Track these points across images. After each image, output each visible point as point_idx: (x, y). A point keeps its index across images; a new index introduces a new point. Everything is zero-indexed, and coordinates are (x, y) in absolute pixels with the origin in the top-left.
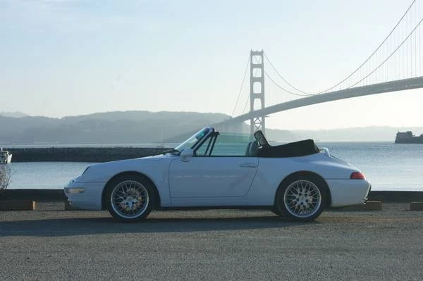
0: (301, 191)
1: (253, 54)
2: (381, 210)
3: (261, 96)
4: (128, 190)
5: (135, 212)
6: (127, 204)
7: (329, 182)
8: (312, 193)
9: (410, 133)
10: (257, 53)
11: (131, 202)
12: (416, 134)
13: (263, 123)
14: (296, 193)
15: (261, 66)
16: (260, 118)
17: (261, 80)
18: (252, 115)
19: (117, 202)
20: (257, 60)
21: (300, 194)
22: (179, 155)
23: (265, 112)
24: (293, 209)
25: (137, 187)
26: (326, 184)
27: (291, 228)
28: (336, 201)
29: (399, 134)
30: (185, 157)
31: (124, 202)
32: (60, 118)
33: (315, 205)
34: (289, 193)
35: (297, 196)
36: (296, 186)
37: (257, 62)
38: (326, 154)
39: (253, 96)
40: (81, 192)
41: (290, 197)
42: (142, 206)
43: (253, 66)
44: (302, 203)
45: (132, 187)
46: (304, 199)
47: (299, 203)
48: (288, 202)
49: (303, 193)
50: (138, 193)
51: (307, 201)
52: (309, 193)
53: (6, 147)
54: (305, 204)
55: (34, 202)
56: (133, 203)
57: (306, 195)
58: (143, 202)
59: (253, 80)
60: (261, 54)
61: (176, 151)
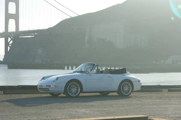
40: (56, 87)
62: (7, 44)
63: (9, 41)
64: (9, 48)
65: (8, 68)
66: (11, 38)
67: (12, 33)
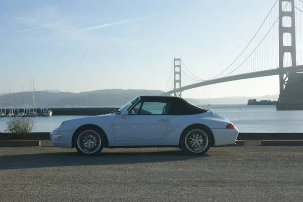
0: (196, 136)
1: (175, 60)
2: (244, 145)
3: (180, 81)
4: (88, 136)
5: (93, 149)
6: (88, 144)
7: (213, 130)
8: (203, 137)
9: (255, 100)
10: (177, 60)
11: (90, 143)
12: (258, 100)
13: (180, 95)
14: (193, 138)
15: (179, 66)
16: (179, 93)
17: (180, 73)
18: (175, 91)
19: (81, 143)
20: (177, 63)
21: (195, 138)
22: (120, 114)
23: (182, 89)
24: (191, 147)
25: (94, 134)
26: (211, 132)
27: (188, 161)
28: (217, 143)
29: (249, 100)
30: (123, 115)
31: (86, 143)
32: (78, 93)
33: (204, 145)
34: (188, 137)
35: (193, 139)
36: (192, 133)
37: (177, 64)
38: (211, 113)
39: (175, 81)
40: (59, 137)
41: (189, 140)
42: (97, 146)
43: (175, 66)
44: (196, 144)
45: (91, 134)
46: (197, 141)
47: (194, 144)
48: (188, 143)
49: (197, 137)
50: (94, 138)
51: (199, 142)
52: (200, 137)
53: (50, 108)
54: (198, 144)
55: (40, 142)
56: (91, 144)
57: (199, 139)
58: (98, 144)
59: (175, 73)
60: (179, 60)
61: (119, 111)
62: (282, 81)
63: (284, 78)
64: (284, 86)
65: (277, 110)
66: (286, 74)
67: (288, 68)
